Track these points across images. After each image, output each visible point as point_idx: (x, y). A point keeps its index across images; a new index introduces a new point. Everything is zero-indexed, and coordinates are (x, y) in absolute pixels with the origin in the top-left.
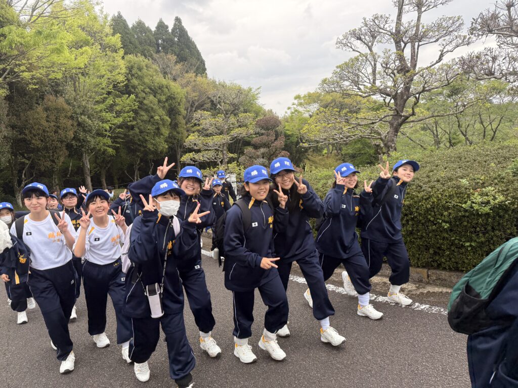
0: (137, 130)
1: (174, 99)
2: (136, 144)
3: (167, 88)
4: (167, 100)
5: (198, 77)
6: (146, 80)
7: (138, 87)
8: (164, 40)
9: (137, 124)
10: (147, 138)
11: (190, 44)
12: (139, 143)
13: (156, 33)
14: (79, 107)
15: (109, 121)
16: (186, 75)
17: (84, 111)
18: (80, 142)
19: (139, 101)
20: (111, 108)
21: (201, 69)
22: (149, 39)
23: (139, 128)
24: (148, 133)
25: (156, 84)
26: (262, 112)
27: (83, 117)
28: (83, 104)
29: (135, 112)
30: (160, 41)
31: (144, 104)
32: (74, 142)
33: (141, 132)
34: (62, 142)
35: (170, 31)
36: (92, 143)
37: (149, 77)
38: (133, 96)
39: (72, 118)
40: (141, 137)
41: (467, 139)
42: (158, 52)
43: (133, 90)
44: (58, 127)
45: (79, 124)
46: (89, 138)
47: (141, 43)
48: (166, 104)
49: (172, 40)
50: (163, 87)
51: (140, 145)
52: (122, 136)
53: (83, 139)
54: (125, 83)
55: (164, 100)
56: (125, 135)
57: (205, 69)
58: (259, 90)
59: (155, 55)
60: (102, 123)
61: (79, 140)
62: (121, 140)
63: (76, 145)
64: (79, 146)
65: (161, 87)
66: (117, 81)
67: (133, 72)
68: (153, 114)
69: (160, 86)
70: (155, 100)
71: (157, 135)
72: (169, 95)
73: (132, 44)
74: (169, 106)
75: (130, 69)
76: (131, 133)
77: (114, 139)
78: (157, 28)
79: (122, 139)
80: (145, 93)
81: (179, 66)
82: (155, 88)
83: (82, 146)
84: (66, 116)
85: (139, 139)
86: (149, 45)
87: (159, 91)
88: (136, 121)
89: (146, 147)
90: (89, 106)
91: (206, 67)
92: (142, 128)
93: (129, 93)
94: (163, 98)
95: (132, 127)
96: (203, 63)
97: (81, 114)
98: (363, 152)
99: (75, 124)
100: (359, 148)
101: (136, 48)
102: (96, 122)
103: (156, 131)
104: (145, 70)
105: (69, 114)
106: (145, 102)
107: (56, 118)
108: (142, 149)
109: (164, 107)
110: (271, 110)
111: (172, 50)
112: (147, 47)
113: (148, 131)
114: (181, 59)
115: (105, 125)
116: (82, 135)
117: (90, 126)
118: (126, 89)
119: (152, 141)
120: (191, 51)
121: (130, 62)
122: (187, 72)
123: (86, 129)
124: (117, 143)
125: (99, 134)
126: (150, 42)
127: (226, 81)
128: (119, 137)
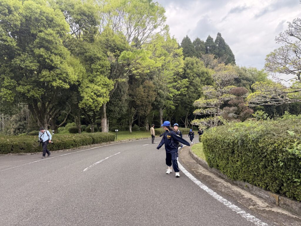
0: (187, 96)
1: (210, 79)
2: (187, 104)
3: (206, 73)
4: (206, 80)
5: (227, 65)
6: (195, 70)
7: (190, 74)
8: (210, 47)
11: (226, 47)
13: (206, 44)
14: (159, 86)
15: (173, 92)
16: (219, 65)
18: (158, 102)
19: (190, 81)
20: (174, 87)
25: (200, 72)
28: (161, 84)
29: (187, 87)
30: (208, 47)
31: (193, 83)
32: (155, 103)
33: (190, 97)
34: (149, 102)
36: (164, 103)
37: (197, 68)
38: (187, 79)
39: (155, 91)
40: (189, 100)
42: (207, 53)
43: (187, 76)
44: (149, 95)
45: (158, 94)
46: (162, 101)
47: (197, 50)
48: (205, 83)
49: (215, 46)
50: (204, 72)
51: (189, 105)
52: (180, 100)
54: (183, 73)
57: (234, 60)
59: (203, 56)
60: (170, 93)
61: (158, 101)
62: (179, 102)
64: (158, 105)
66: (179, 72)
67: (189, 66)
68: (197, 87)
69: (202, 72)
70: (199, 80)
72: (207, 77)
73: (192, 51)
75: (187, 65)
76: (185, 98)
77: (175, 101)
78: (206, 40)
80: (194, 77)
81: (216, 60)
82: (199, 74)
84: (152, 90)
87: (202, 75)
88: (188, 92)
90: (164, 85)
91: (235, 58)
92: (191, 95)
93: (185, 78)
94: (204, 79)
95: (185, 95)
97: (160, 89)
99: (156, 94)
101: (194, 53)
102: (166, 93)
104: (195, 65)
105: (154, 89)
106: (194, 81)
107: (148, 91)
111: (215, 52)
112: (200, 52)
114: (218, 55)
116: (159, 99)
117: (163, 94)
118: (184, 76)
120: (226, 51)
121: (187, 61)
122: (220, 63)
123: (161, 96)
124: (177, 103)
125: (168, 99)
126: (202, 48)
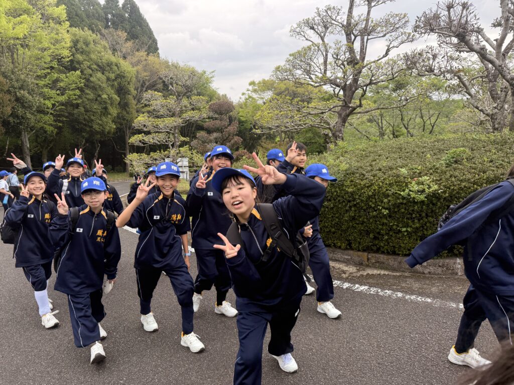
0: (82, 109)
1: (124, 77)
2: (81, 123)
3: (116, 65)
4: (116, 78)
5: (149, 56)
6: (93, 56)
7: (84, 62)
8: (113, 15)
9: (83, 102)
10: (92, 117)
11: (142, 21)
12: (84, 122)
13: (105, 7)
14: (17, 81)
15: (52, 98)
16: (137, 53)
17: (22, 85)
18: (18, 119)
19: (85, 78)
20: (54, 84)
21: (153, 48)
22: (97, 13)
23: (84, 107)
24: (93, 112)
25: (104, 61)
26: (217, 96)
27: (22, 92)
28: (22, 78)
29: (81, 90)
30: (110, 16)
31: (91, 82)
32: (11, 119)
33: (87, 111)
35: (121, 6)
36: (33, 120)
37: (97, 52)
38: (78, 72)
39: (9, 92)
40: (86, 117)
41: (408, 132)
42: (107, 27)
43: (77, 66)
45: (18, 100)
46: (29, 115)
47: (88, 16)
48: (116, 83)
49: (122, 16)
50: (112, 64)
51: (85, 125)
52: (66, 114)
53: (22, 116)
54: (70, 59)
55: (113, 78)
56: (69, 113)
57: (157, 49)
58: (213, 74)
59: (103, 31)
60: (44, 100)
61: (17, 117)
62: (65, 119)
63: (14, 121)
64: (18, 123)
65: (110, 64)
66: (62, 56)
67: (79, 46)
68: (100, 93)
69: (108, 63)
70: (104, 78)
71: (104, 114)
72: (118, 72)
73: (78, 16)
74: (118, 84)
75: (75, 43)
76: (76, 111)
77: (57, 116)
79: (66, 117)
80: (92, 70)
81: (129, 44)
82: (103, 65)
83: (21, 123)
84: (2, 90)
85: (84, 118)
86: (97, 19)
87: (108, 68)
88: (82, 99)
89: (91, 127)
90: (29, 80)
91: (159, 45)
92: (88, 106)
93: (75, 69)
94: (112, 76)
95: (77, 106)
96: (155, 42)
97: (20, 88)
98: (313, 141)
99: (13, 99)
100: (310, 137)
101: (83, 21)
102: (37, 98)
103: (104, 111)
104: (92, 45)
105: (6, 88)
106: (92, 79)
108: (88, 129)
109: (113, 86)
110: (226, 95)
111: (123, 27)
112: (95, 21)
113: (94, 110)
114: (132, 36)
115: (47, 102)
116: (20, 111)
117: (30, 101)
118: (71, 65)
119: (98, 121)
120: (142, 29)
121: (75, 35)
122: (138, 50)
123: (26, 105)
124: (60, 121)
125: (41, 111)
126: (99, 16)
127: (179, 63)
128: (63, 116)
